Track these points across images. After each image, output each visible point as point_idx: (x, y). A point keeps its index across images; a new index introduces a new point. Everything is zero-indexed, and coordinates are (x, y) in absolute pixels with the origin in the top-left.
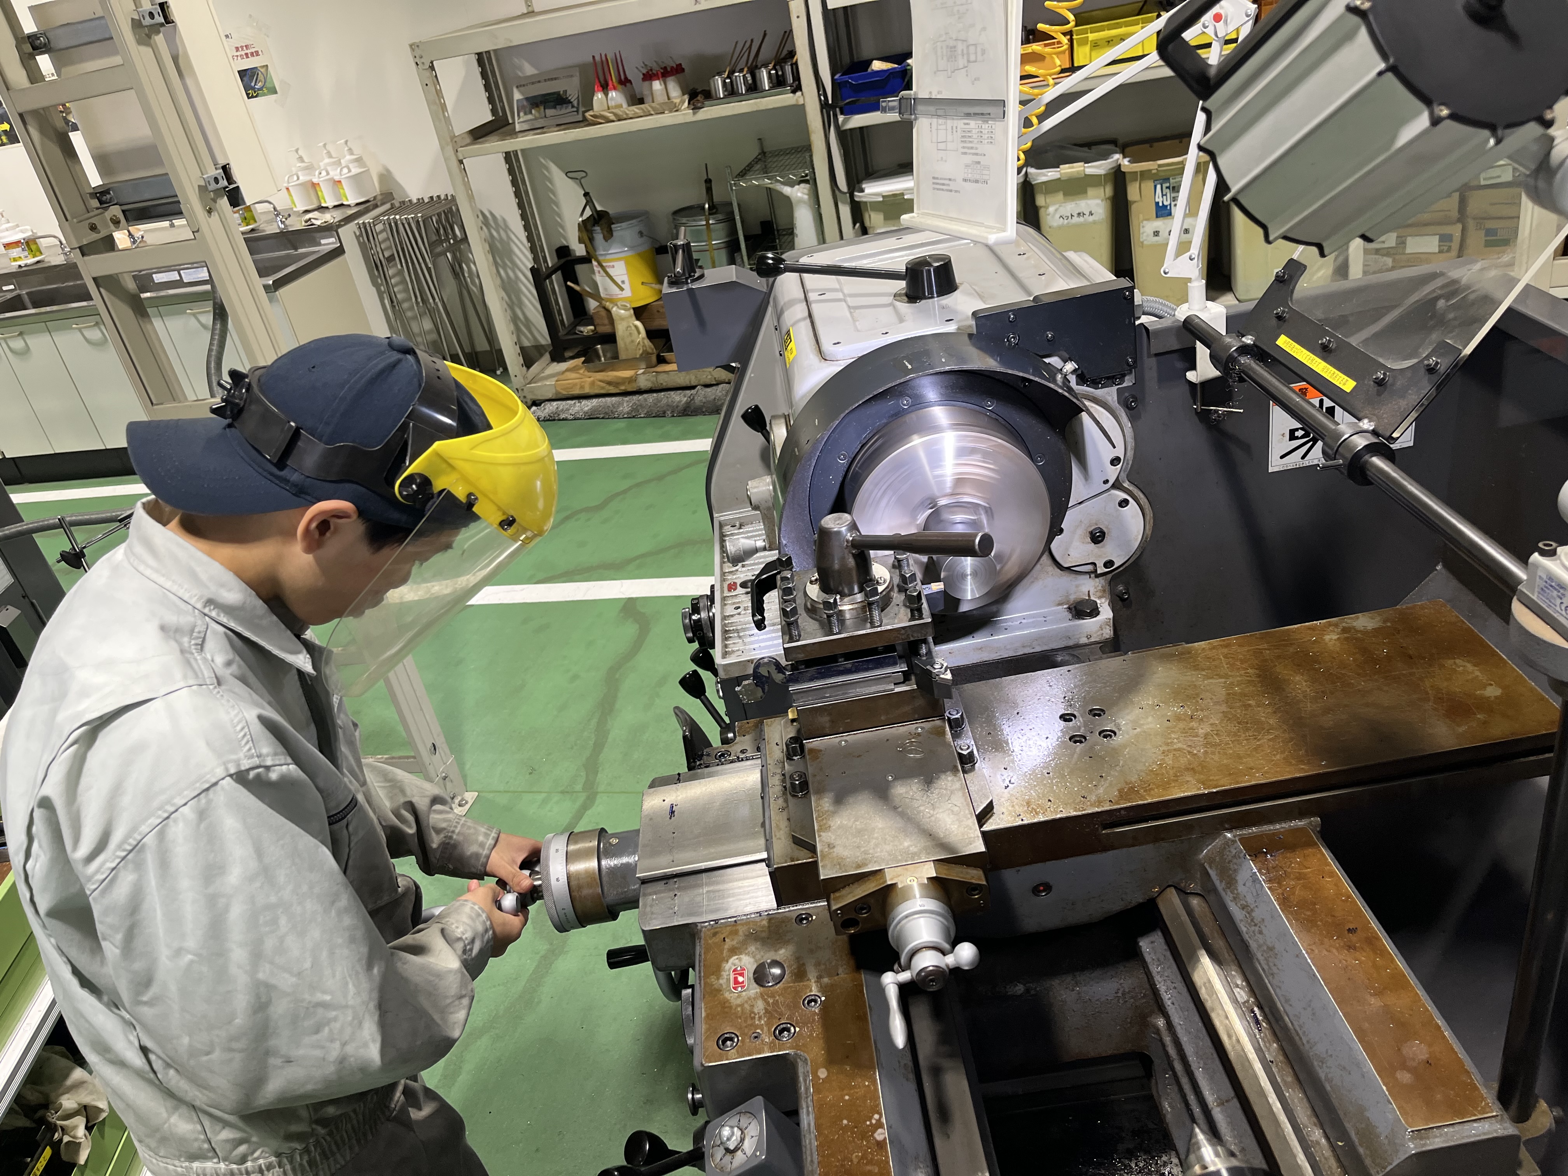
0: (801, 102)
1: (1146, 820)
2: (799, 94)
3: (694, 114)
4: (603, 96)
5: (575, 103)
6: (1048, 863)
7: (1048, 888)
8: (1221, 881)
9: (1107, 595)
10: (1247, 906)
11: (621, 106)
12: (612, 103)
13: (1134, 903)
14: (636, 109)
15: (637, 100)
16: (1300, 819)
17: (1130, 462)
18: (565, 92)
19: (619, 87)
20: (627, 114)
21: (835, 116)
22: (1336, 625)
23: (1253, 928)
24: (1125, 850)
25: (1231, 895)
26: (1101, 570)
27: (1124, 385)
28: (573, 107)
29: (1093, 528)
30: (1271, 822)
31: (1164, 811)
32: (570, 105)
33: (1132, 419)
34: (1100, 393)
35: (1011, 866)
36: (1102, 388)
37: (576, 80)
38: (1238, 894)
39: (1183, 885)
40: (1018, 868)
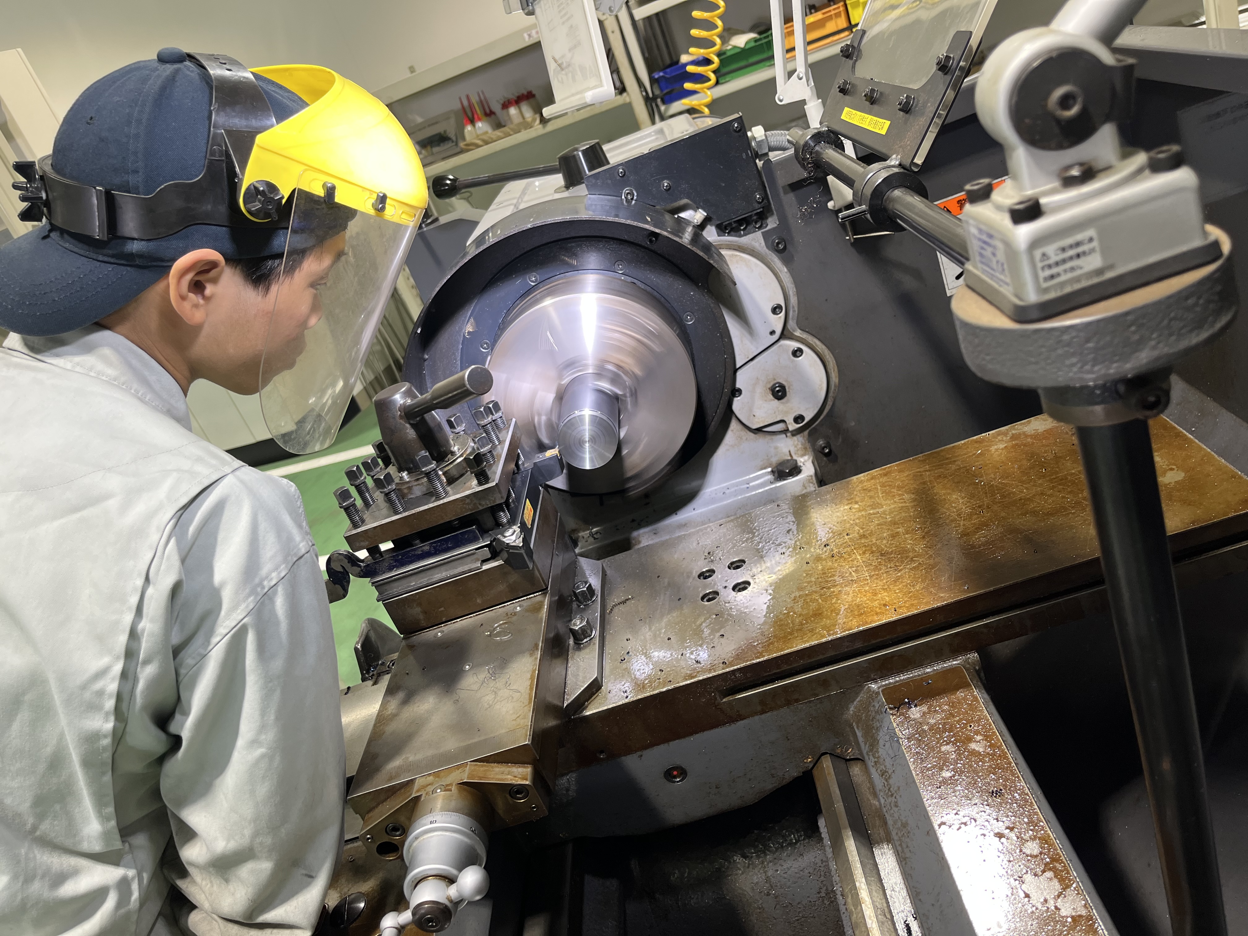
0: (628, 100)
1: (772, 681)
2: (625, 94)
3: (544, 127)
4: (473, 129)
5: (454, 139)
6: (671, 743)
7: (683, 773)
8: (865, 744)
9: (810, 451)
10: (886, 772)
11: (486, 133)
12: (479, 132)
13: (788, 778)
14: (498, 133)
15: (498, 125)
16: (954, 659)
17: (796, 309)
18: (445, 132)
19: (484, 118)
20: (492, 138)
21: (657, 106)
22: (1005, 434)
23: (890, 799)
24: (756, 718)
25: (873, 760)
26: (793, 426)
27: (769, 228)
28: (453, 142)
29: (772, 384)
30: (920, 665)
31: (785, 667)
32: (450, 142)
33: (787, 262)
34: (745, 240)
35: (629, 751)
36: (745, 235)
37: (452, 121)
38: (879, 757)
39: (839, 751)
40: (639, 753)
